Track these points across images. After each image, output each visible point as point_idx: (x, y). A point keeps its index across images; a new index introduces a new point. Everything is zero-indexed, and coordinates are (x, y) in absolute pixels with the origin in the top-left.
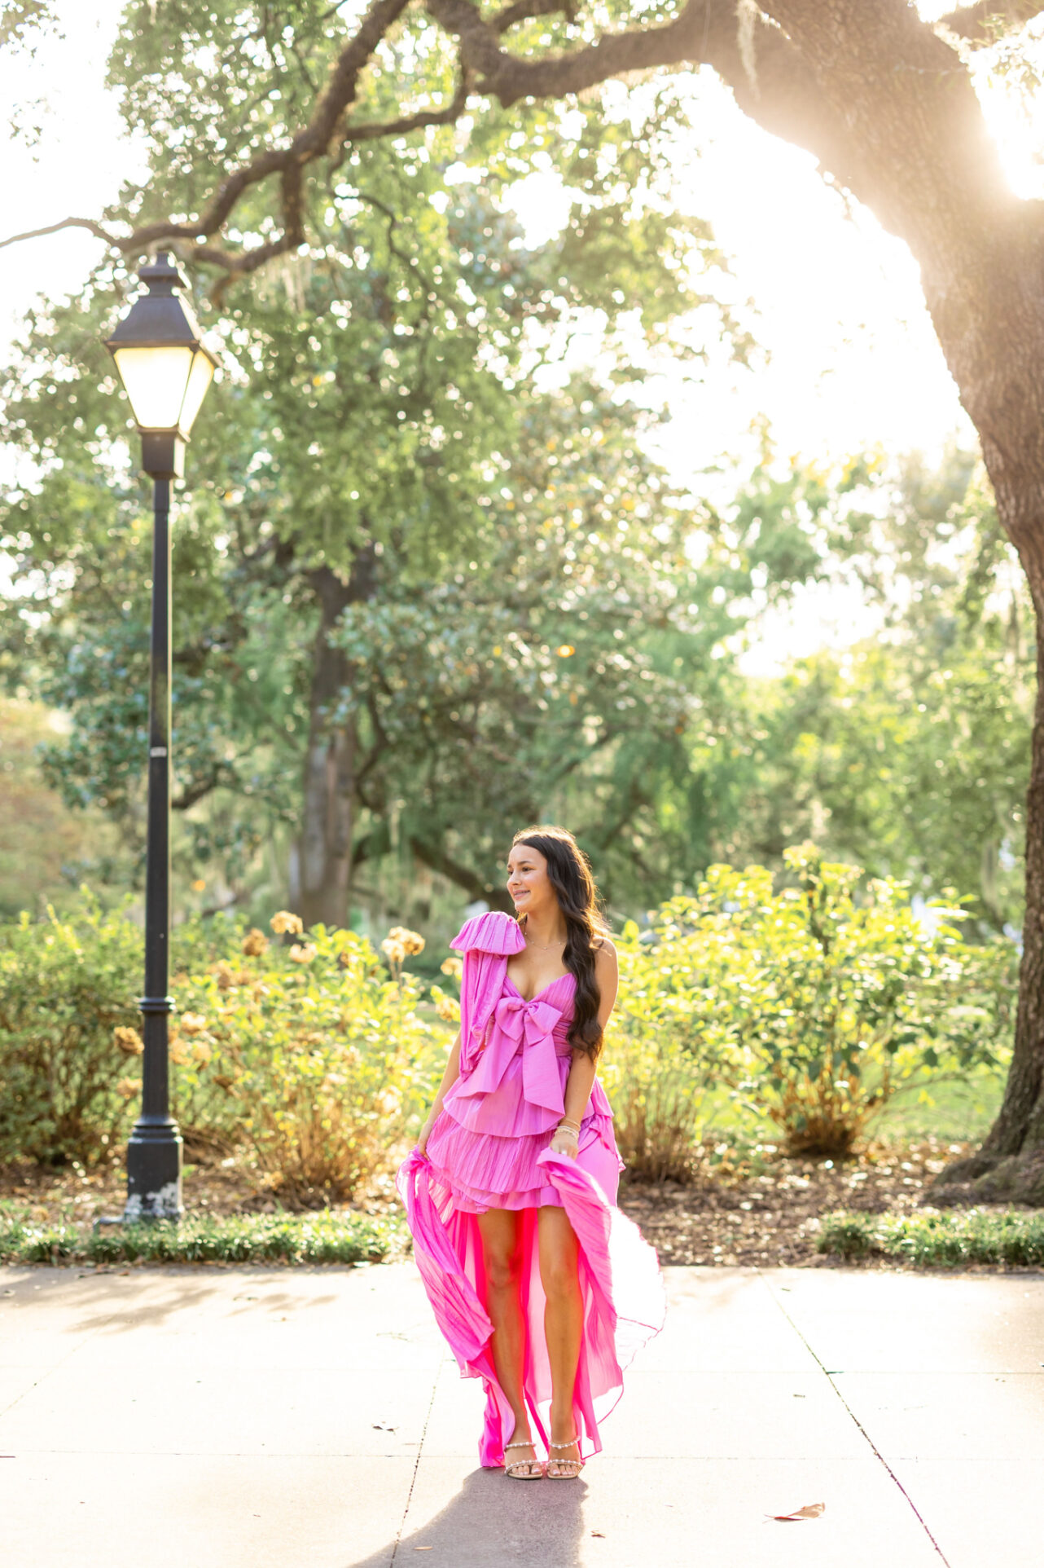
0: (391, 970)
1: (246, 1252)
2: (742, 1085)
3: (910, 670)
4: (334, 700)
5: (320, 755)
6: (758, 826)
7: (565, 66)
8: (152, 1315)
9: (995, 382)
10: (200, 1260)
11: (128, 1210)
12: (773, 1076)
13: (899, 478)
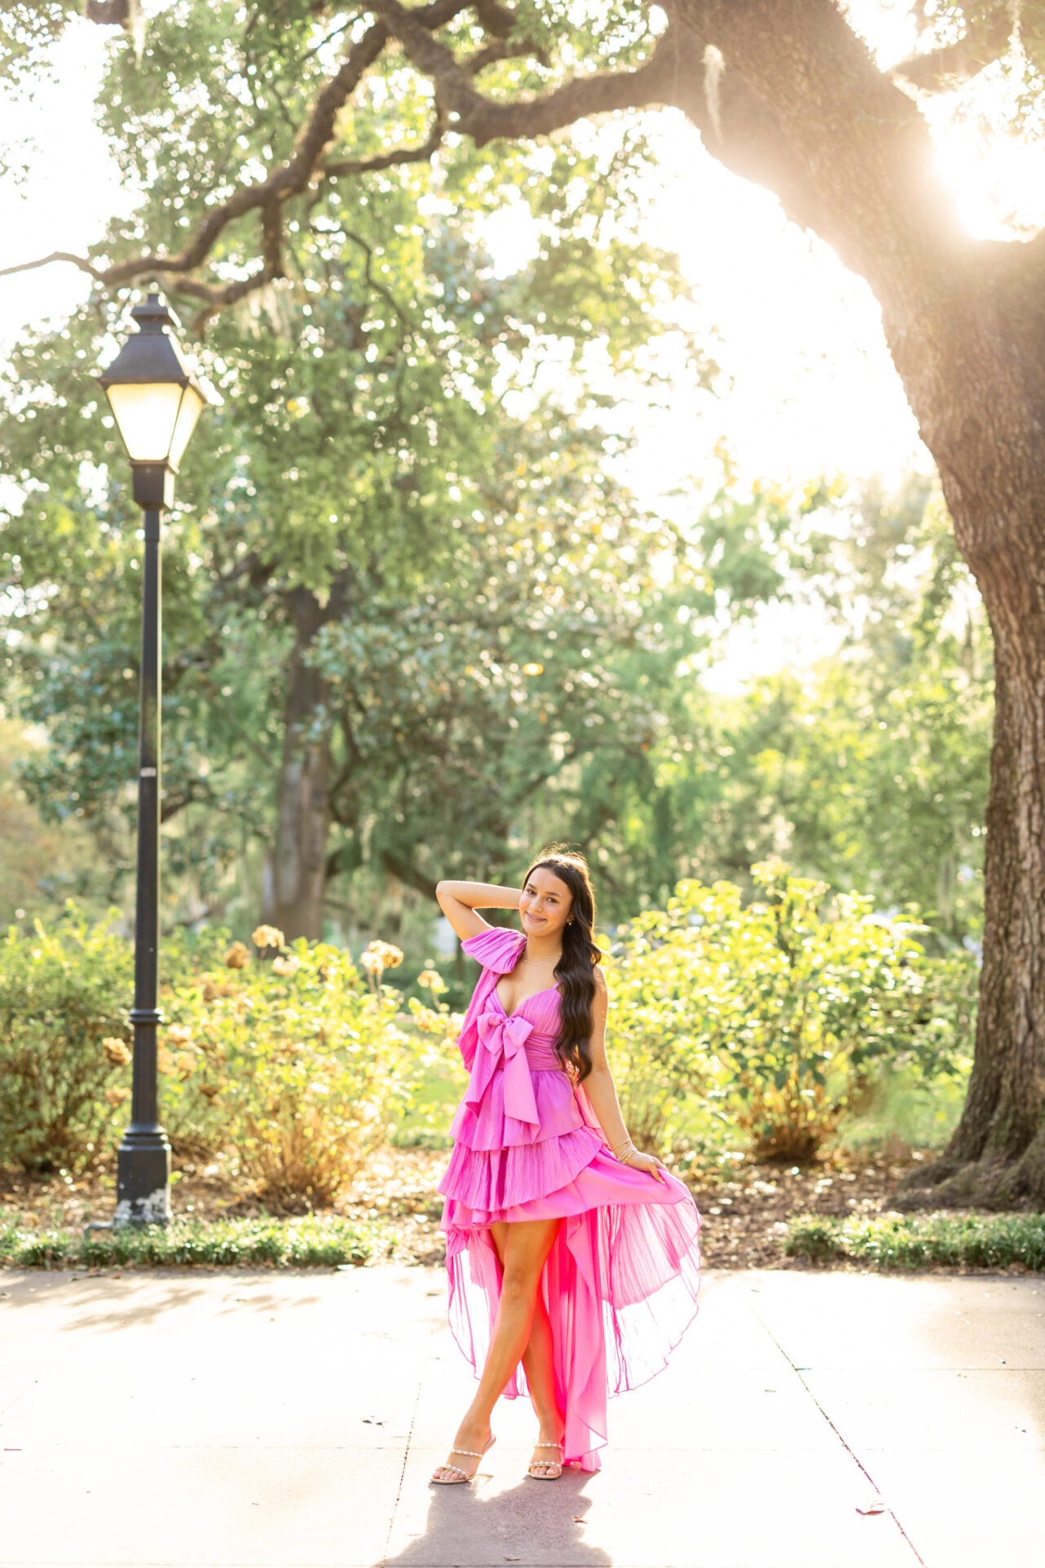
0: (369, 981)
1: (234, 1255)
2: (710, 1094)
3: (870, 688)
4: (309, 718)
5: (295, 771)
6: (723, 841)
7: (537, 108)
8: (144, 1314)
9: (954, 417)
10: (189, 1263)
11: (117, 1215)
12: (741, 1085)
13: (859, 500)
